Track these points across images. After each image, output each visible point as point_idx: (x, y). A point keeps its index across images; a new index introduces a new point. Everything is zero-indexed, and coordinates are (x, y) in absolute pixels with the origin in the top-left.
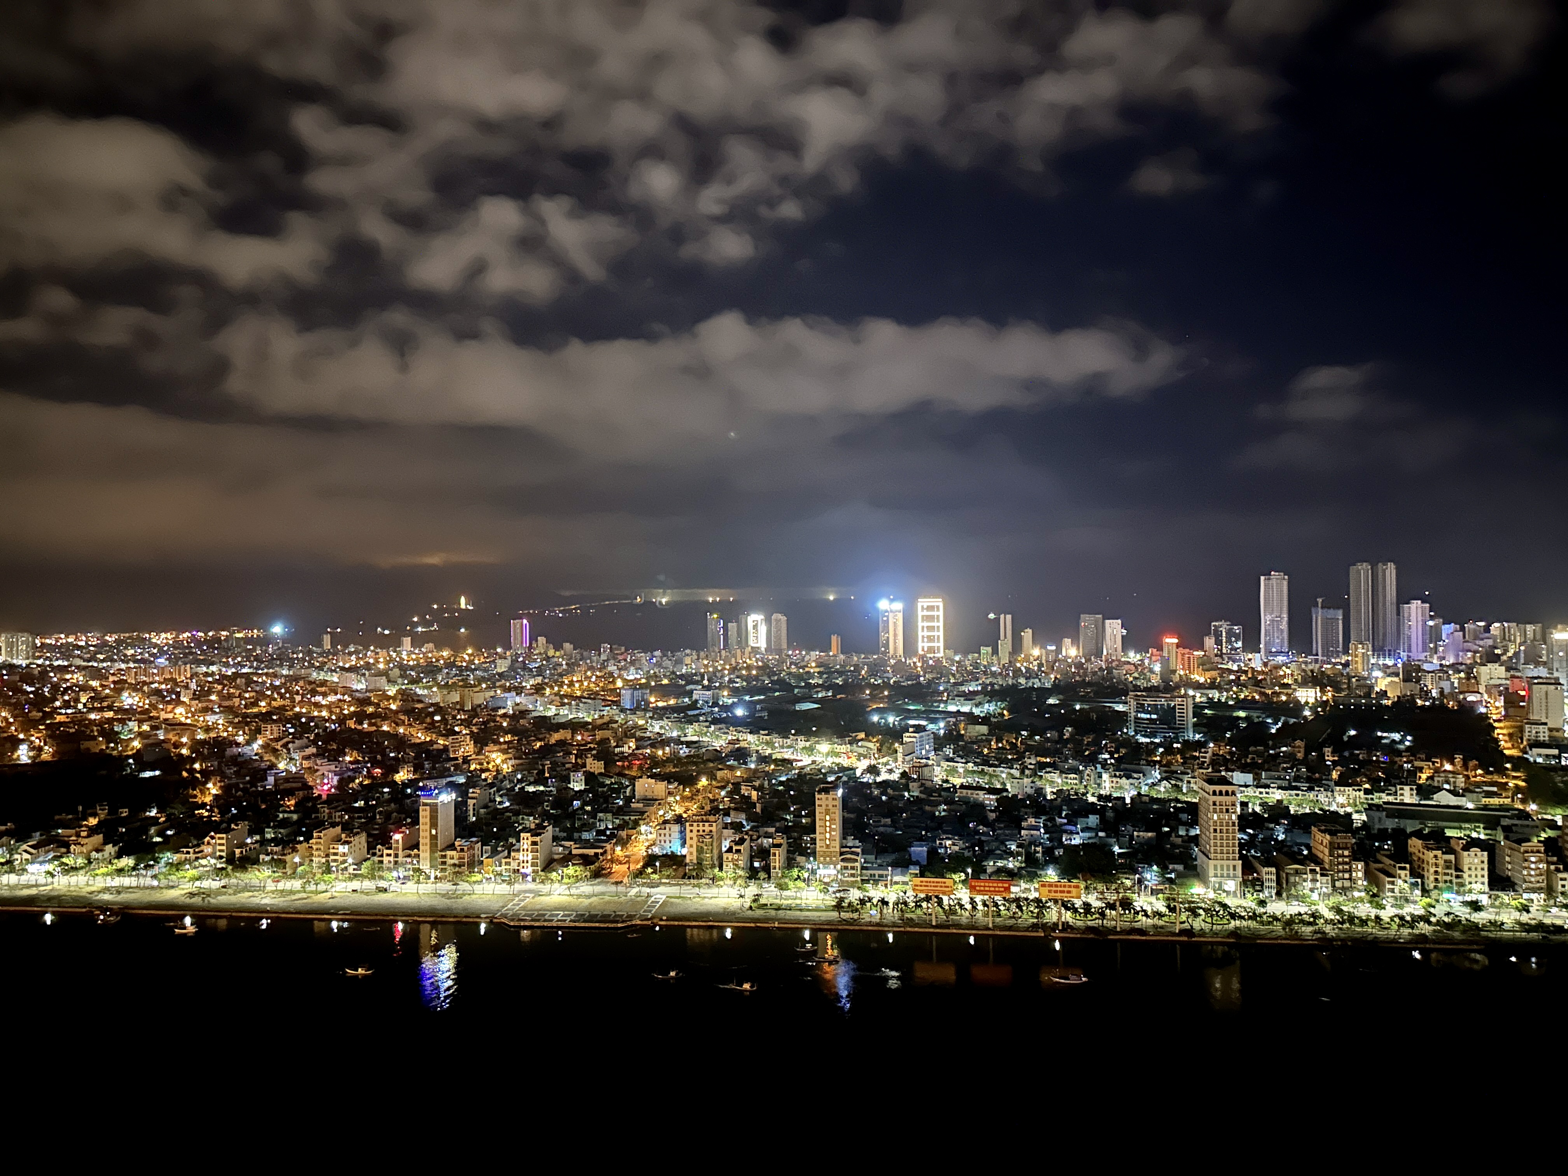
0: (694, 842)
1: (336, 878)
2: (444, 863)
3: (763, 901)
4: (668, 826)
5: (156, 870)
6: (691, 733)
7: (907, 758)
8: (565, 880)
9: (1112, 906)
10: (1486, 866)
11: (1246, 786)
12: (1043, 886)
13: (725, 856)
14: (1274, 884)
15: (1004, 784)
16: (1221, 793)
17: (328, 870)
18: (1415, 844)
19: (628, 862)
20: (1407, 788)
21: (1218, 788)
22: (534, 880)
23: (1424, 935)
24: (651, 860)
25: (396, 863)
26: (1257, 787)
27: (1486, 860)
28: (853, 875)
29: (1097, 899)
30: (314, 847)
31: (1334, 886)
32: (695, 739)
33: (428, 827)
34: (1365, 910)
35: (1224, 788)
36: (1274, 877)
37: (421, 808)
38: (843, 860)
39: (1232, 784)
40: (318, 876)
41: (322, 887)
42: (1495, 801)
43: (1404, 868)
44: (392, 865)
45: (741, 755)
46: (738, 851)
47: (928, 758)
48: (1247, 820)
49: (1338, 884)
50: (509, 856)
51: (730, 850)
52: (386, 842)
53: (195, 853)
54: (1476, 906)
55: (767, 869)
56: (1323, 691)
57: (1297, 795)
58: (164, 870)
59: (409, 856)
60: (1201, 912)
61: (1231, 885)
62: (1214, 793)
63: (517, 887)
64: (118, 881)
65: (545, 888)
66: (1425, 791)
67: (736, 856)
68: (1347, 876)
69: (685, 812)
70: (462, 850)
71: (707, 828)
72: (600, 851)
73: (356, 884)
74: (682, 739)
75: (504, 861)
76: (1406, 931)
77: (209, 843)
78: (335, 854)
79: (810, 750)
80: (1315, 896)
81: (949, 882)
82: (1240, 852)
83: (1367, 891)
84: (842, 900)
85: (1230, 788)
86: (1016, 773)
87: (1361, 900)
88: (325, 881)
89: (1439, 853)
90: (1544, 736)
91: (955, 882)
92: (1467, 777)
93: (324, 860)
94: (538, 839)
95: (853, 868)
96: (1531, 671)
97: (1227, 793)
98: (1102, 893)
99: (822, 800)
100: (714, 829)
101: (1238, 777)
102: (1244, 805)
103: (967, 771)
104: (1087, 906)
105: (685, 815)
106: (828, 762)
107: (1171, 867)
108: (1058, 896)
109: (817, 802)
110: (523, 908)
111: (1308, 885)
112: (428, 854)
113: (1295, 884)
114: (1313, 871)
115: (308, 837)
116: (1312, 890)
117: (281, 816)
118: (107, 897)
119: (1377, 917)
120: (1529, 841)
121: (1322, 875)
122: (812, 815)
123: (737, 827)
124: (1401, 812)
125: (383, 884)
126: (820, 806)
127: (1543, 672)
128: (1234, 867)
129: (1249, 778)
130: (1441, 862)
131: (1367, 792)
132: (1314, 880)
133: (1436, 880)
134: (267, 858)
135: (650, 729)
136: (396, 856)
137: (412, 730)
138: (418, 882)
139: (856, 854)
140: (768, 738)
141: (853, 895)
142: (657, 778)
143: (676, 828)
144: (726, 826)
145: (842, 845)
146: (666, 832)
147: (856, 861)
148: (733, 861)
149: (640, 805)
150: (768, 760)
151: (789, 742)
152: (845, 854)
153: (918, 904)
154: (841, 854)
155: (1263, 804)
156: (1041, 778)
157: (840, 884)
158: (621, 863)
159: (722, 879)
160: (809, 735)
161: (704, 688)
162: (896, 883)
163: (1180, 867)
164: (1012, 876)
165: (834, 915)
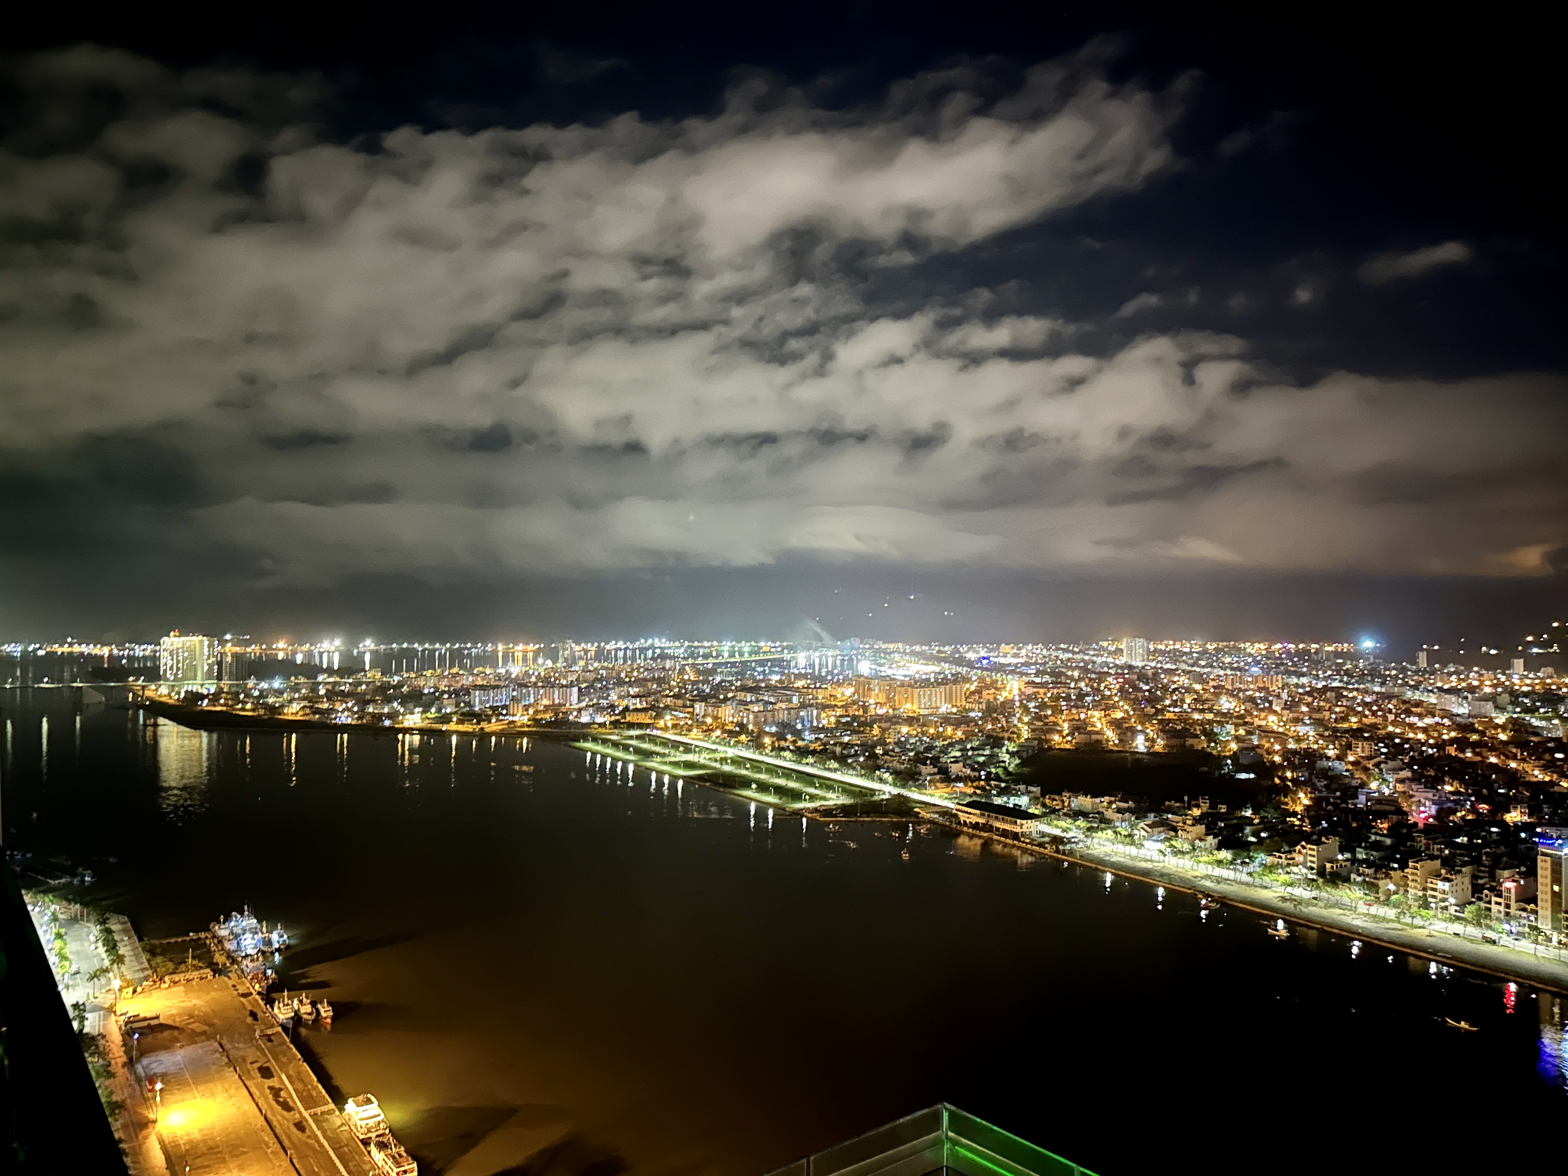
1: (1435, 916)
5: (1251, 868)
17: (1426, 905)
25: (1507, 914)
30: (1410, 877)
33: (1549, 881)
37: (1539, 858)
40: (1414, 909)
41: (1418, 921)
44: (1502, 916)
52: (1495, 888)
53: (1287, 859)
58: (1258, 869)
59: (1524, 910)
64: (1218, 872)
73: (1458, 927)
77: (1300, 852)
78: (1435, 890)
88: (1422, 917)
93: (1421, 893)
112: (1549, 913)
115: (1403, 866)
117: (1373, 837)
118: (1208, 883)
125: (1490, 934)
134: (1359, 879)
136: (1508, 906)
137: (1528, 767)
138: (1536, 942)
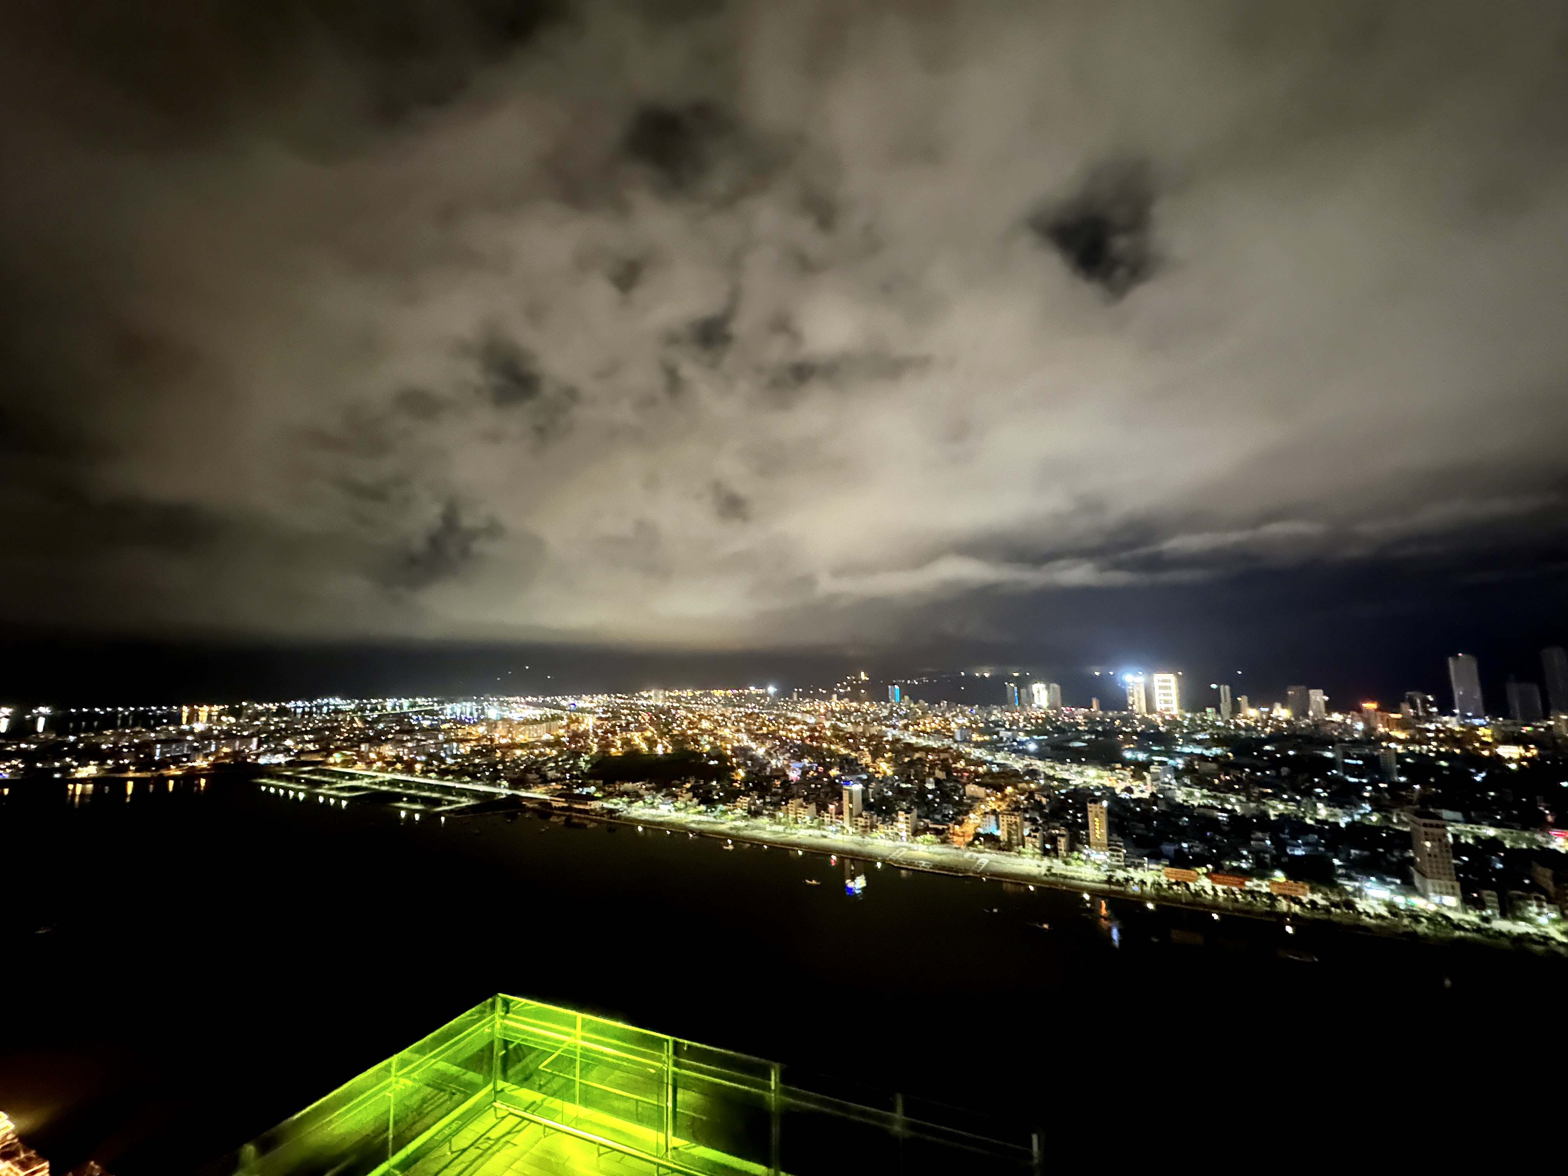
0: (1005, 827)
2: (857, 825)
3: (1053, 871)
4: (987, 816)
5: (715, 813)
6: (1000, 757)
7: (1155, 783)
8: (926, 843)
9: (1336, 905)
11: (1456, 822)
12: (1273, 884)
13: (1026, 839)
14: (1497, 905)
15: (1233, 806)
16: (1431, 826)
17: (797, 822)
19: (963, 836)
21: (1427, 821)
22: (907, 840)
24: (977, 836)
25: (831, 822)
26: (1468, 823)
28: (1118, 861)
29: (1323, 899)
30: (790, 808)
32: (1002, 762)
33: (848, 802)
35: (1434, 822)
36: (1497, 900)
37: (844, 791)
38: (1110, 850)
39: (1441, 819)
40: (792, 825)
41: (793, 831)
44: (829, 823)
45: (1033, 773)
46: (1035, 837)
47: (1170, 784)
48: (1462, 850)
50: (892, 825)
51: (1029, 835)
52: (826, 809)
53: (733, 806)
55: (1055, 850)
56: (1526, 749)
57: (1512, 833)
58: (718, 814)
59: (838, 818)
60: (1423, 920)
61: (1453, 901)
62: (1425, 825)
63: (898, 843)
64: (698, 817)
65: (914, 846)
67: (1034, 840)
69: (998, 808)
70: (866, 818)
71: (1013, 820)
72: (945, 827)
73: (811, 832)
74: (995, 761)
75: (890, 827)
77: (739, 802)
78: (800, 813)
79: (1081, 774)
80: (1543, 920)
81: (1193, 873)
82: (1457, 875)
84: (1111, 877)
85: (1440, 822)
86: (1242, 798)
88: (795, 828)
91: (1198, 874)
93: (794, 816)
94: (908, 816)
95: (1118, 856)
97: (1437, 826)
98: (1326, 894)
99: (1091, 807)
100: (1018, 820)
101: (1448, 814)
102: (1456, 837)
103: (1202, 795)
104: (1313, 903)
105: (998, 810)
106: (1095, 783)
107: (1389, 879)
108: (1287, 892)
109: (1089, 809)
110: (902, 857)
111: (1535, 909)
112: (848, 819)
113: (1520, 909)
114: (1538, 899)
115: (787, 803)
116: (1539, 914)
117: (773, 790)
118: (693, 825)
121: (1548, 903)
122: (1085, 817)
123: (1033, 821)
125: (824, 833)
126: (1091, 811)
128: (1453, 887)
129: (1458, 816)
132: (1541, 907)
134: (767, 813)
135: (973, 754)
136: (831, 818)
137: (838, 747)
138: (843, 834)
139: (1120, 846)
140: (1051, 764)
141: (1120, 875)
142: (979, 784)
143: (993, 818)
144: (1026, 819)
145: (1109, 840)
146: (987, 819)
147: (1120, 851)
148: (1032, 842)
149: (969, 801)
150: (1052, 778)
151: (1066, 767)
152: (1111, 846)
153: (1170, 885)
154: (1109, 845)
155: (1476, 838)
156: (1264, 804)
157: (1110, 865)
158: (959, 836)
159: (1025, 853)
160: (1080, 763)
161: (1007, 730)
162: (1152, 870)
163: (1398, 881)
164: (1247, 874)
165: (1106, 886)
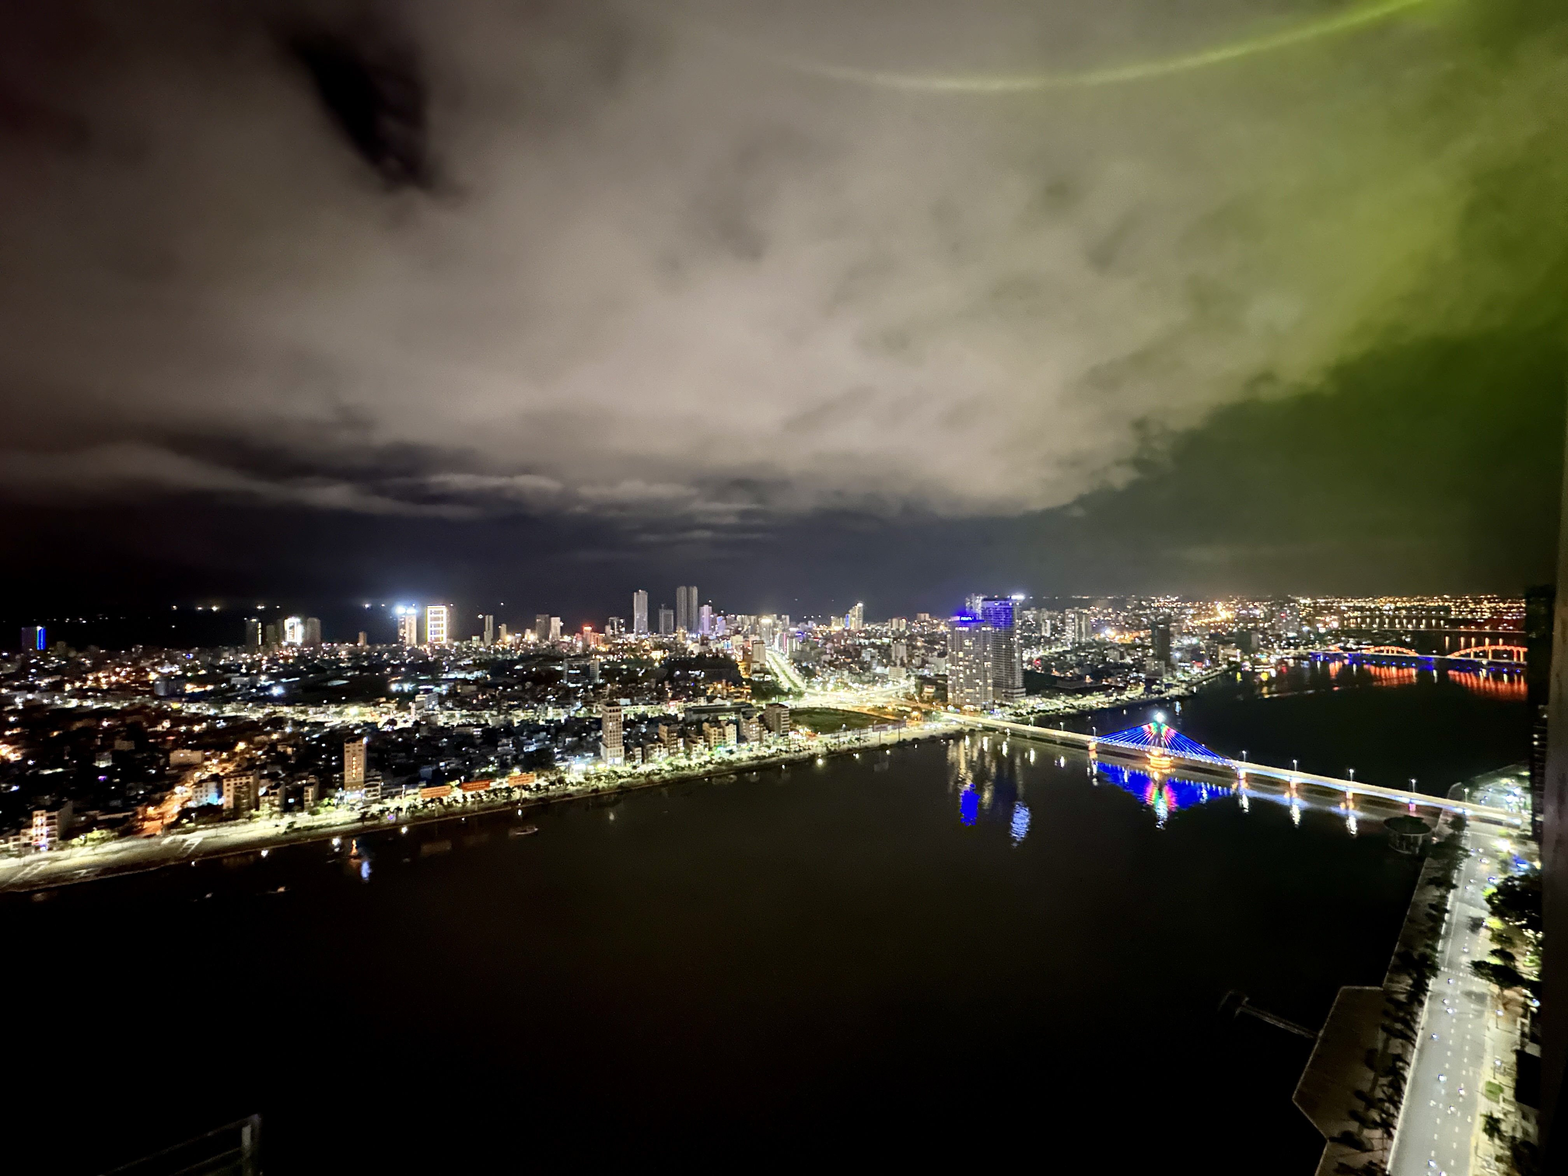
0: (231, 794)
3: (296, 826)
4: (204, 785)
6: (229, 711)
7: (419, 711)
8: (89, 843)
9: (552, 784)
10: (735, 732)
11: (627, 705)
12: (511, 779)
13: (262, 799)
14: (641, 756)
15: (487, 721)
16: (613, 711)
18: (706, 725)
19: (161, 818)
20: (702, 698)
21: (612, 708)
22: (50, 849)
23: (709, 770)
24: (185, 813)
26: (632, 705)
27: (735, 729)
28: (374, 795)
29: (545, 781)
31: (669, 753)
32: (233, 714)
34: (684, 762)
35: (615, 708)
36: (640, 753)
38: (366, 787)
39: (618, 705)
42: (739, 700)
43: (700, 739)
45: (277, 723)
46: (274, 794)
47: (434, 710)
48: (627, 724)
49: (671, 751)
50: (15, 835)
51: (266, 794)
54: (731, 752)
55: (300, 802)
56: (665, 653)
57: (652, 707)
60: (603, 778)
61: (619, 760)
62: (610, 711)
65: (65, 853)
66: (710, 699)
67: (272, 798)
68: (675, 746)
69: (222, 771)
71: (244, 781)
72: (129, 814)
74: (220, 716)
75: (10, 839)
76: (702, 770)
79: (340, 713)
80: (660, 759)
81: (447, 787)
82: (624, 742)
83: (684, 752)
84: (365, 813)
85: (618, 708)
86: (495, 713)
87: (682, 758)
89: (716, 728)
90: (758, 668)
91: (452, 787)
92: (728, 690)
94: (55, 814)
95: (374, 791)
96: (753, 638)
97: (617, 711)
98: (547, 777)
99: (349, 747)
100: (251, 780)
101: (623, 701)
102: (625, 716)
103: (462, 716)
104: (538, 786)
105: (222, 774)
106: (355, 721)
107: (586, 755)
108: (521, 783)
109: (346, 750)
110: (36, 874)
111: (657, 754)
113: (651, 755)
114: (660, 747)
116: (659, 756)
119: (689, 765)
120: (752, 717)
121: (664, 747)
122: (341, 759)
123: (273, 776)
124: (699, 710)
126: (348, 752)
127: (757, 638)
128: (621, 751)
129: (628, 701)
130: (717, 733)
131: (685, 702)
132: (660, 751)
133: (715, 742)
135: (186, 710)
139: (378, 780)
140: (303, 708)
141: (375, 809)
142: (193, 748)
143: (212, 785)
144: (263, 777)
145: (366, 777)
146: (203, 789)
147: (378, 785)
148: (269, 801)
149: (175, 772)
150: (304, 723)
151: (321, 709)
152: (368, 782)
153: (425, 805)
154: (365, 782)
155: (635, 714)
156: (511, 714)
157: (365, 802)
158: (153, 819)
159: (258, 816)
160: (339, 702)
161: (243, 675)
162: (408, 795)
163: (592, 754)
164: (491, 776)
165: (359, 824)
